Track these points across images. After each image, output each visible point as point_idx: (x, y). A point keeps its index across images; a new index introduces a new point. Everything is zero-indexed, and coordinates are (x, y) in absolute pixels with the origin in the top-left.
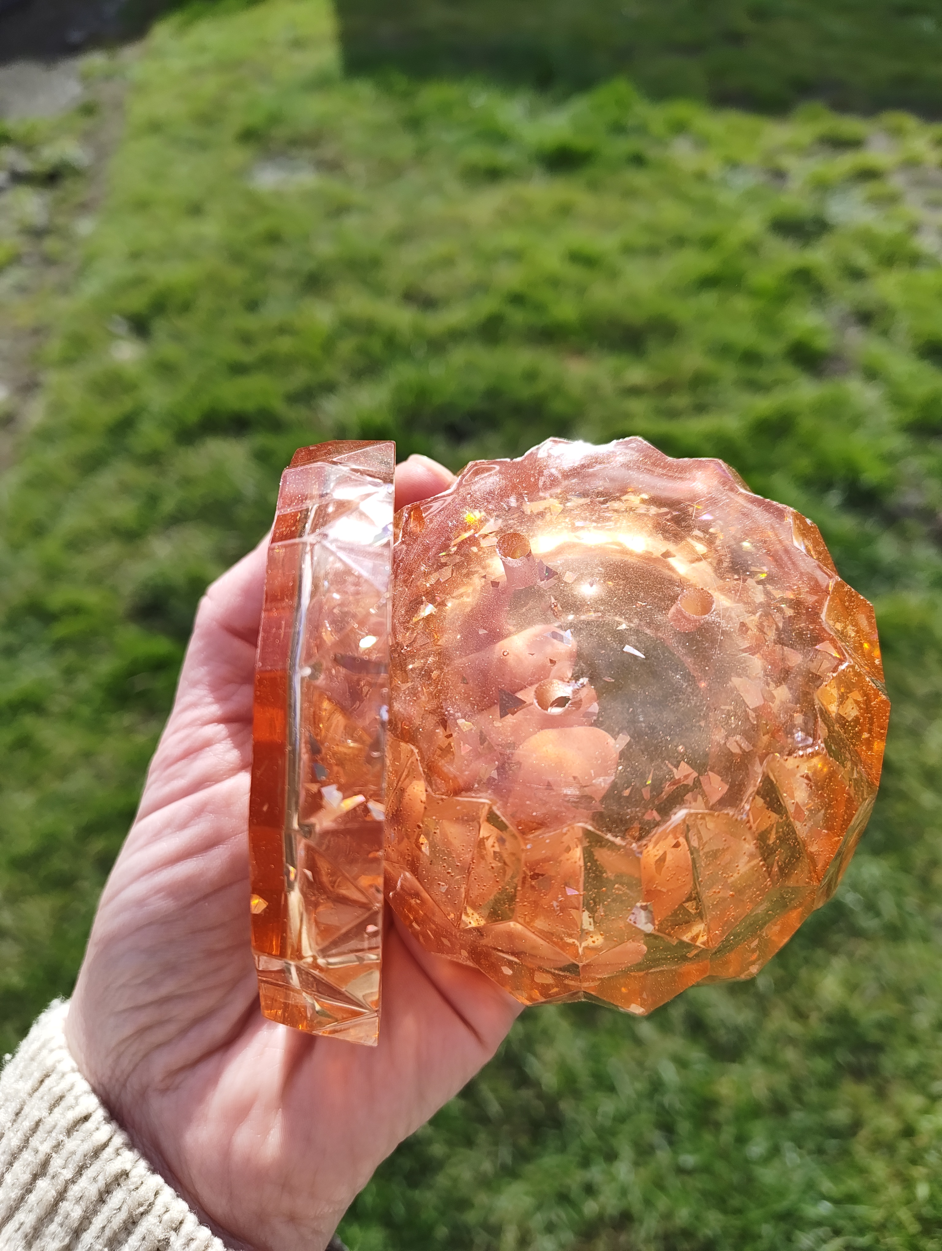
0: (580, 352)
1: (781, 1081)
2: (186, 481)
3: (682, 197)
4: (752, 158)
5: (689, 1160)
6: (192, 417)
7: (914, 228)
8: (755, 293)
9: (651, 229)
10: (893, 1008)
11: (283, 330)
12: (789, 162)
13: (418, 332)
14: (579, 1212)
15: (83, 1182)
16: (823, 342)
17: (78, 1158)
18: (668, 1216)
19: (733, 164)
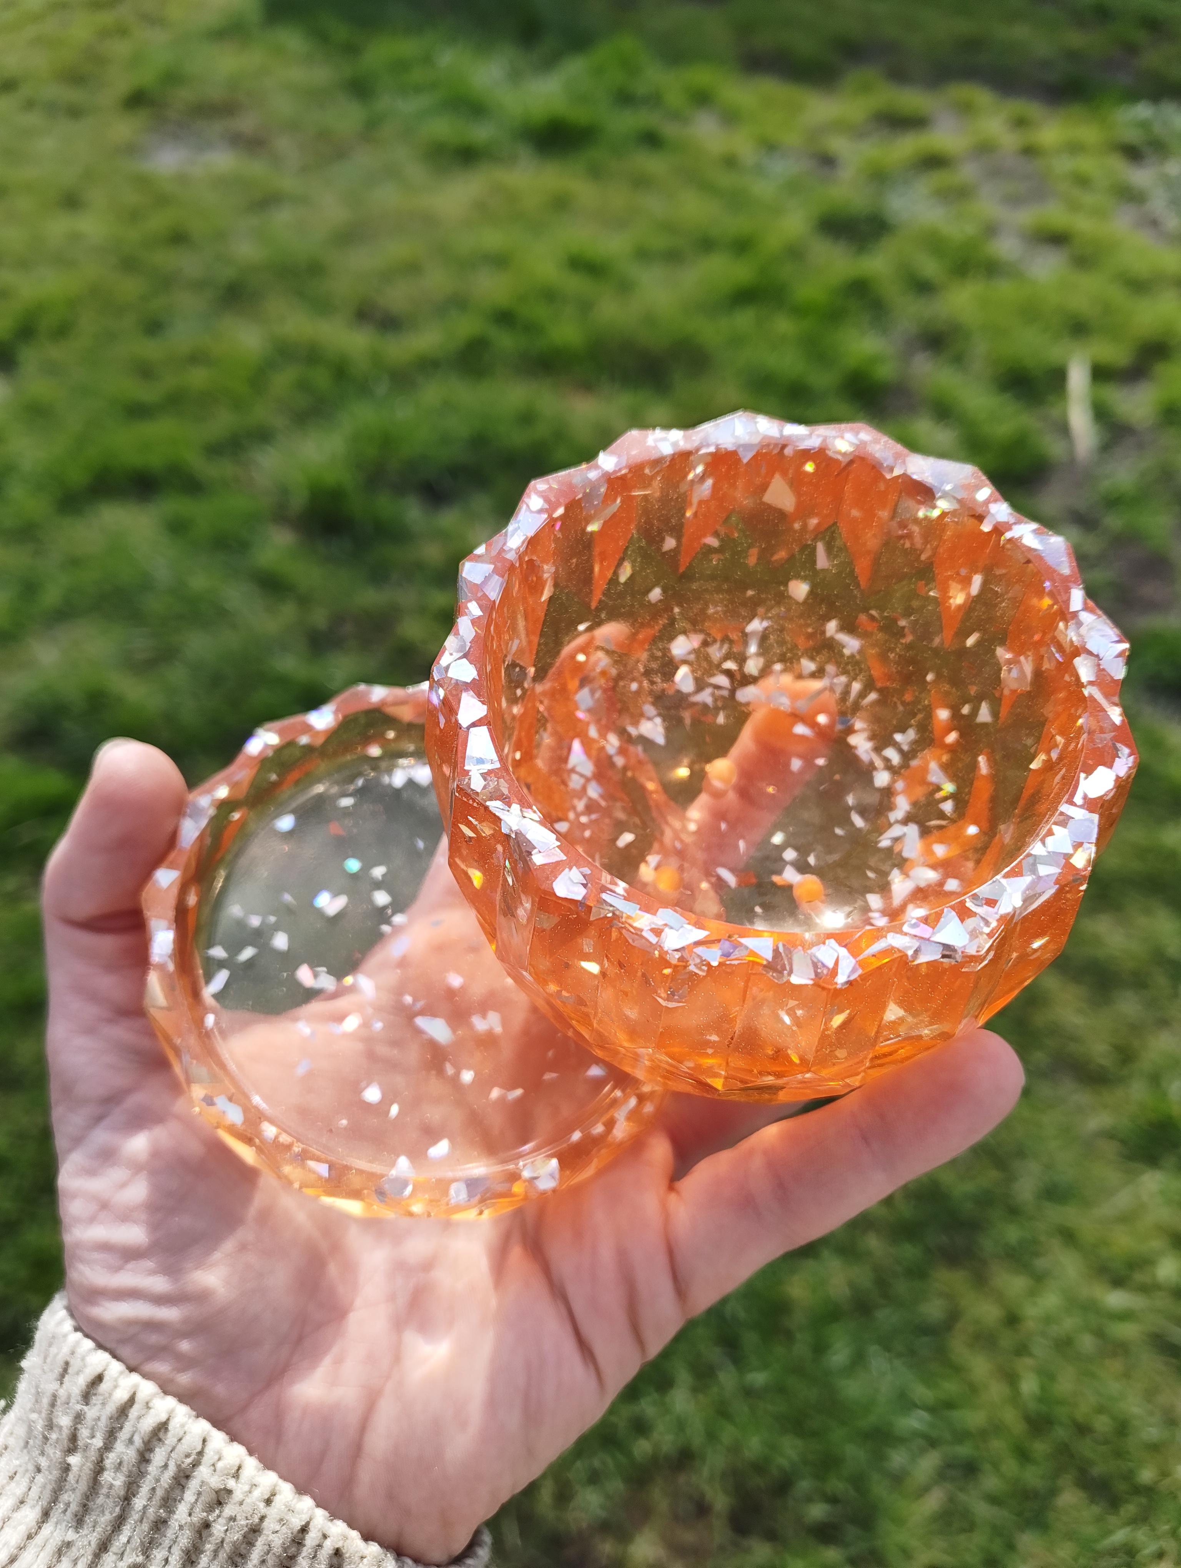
0: (587, 387)
1: (862, 1275)
2: (74, 562)
3: (706, 187)
4: (792, 138)
5: (759, 1378)
6: (78, 477)
7: (991, 230)
8: (799, 311)
9: (670, 227)
10: (990, 1177)
11: (196, 358)
12: (839, 145)
13: (377, 362)
14: (629, 1454)
15: (119, 1446)
16: (885, 372)
17: (103, 1424)
18: (735, 1449)
19: (770, 147)
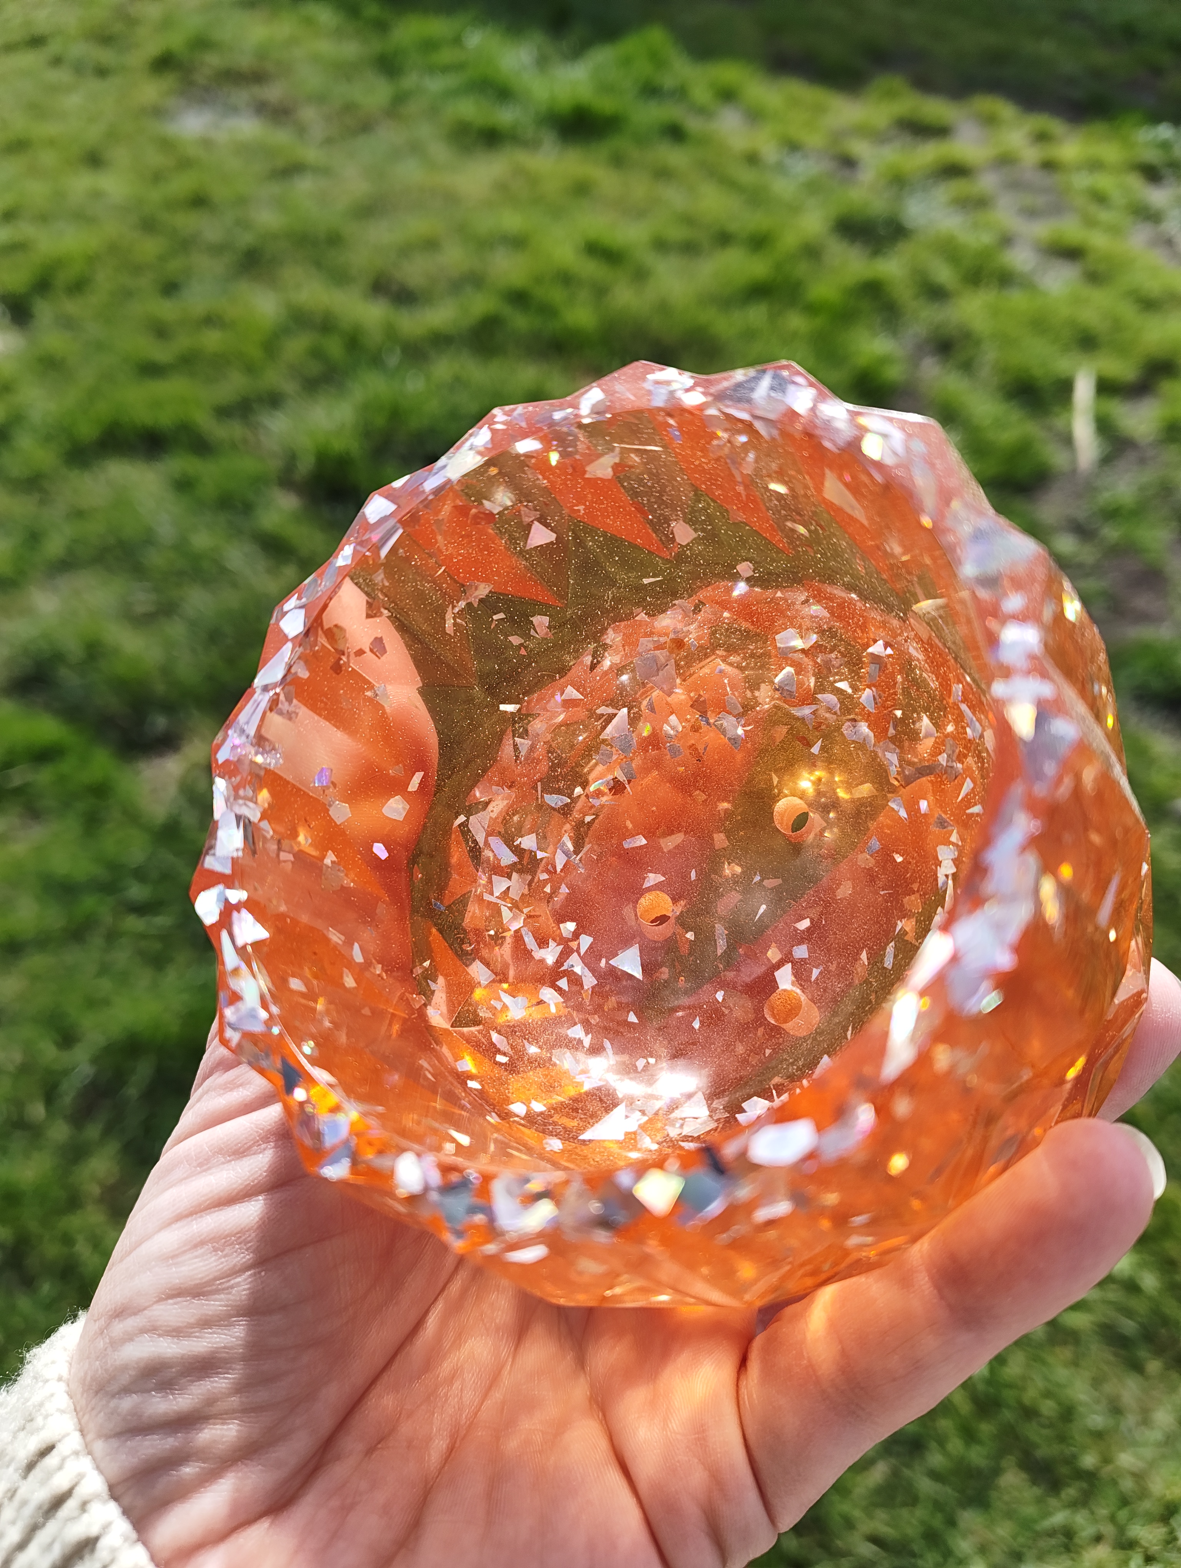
3: (728, 183)
4: (814, 140)
6: (87, 431)
7: (1007, 241)
8: (811, 309)
9: (690, 220)
11: (210, 321)
12: (860, 148)
13: (391, 333)
16: (894, 373)
19: (793, 147)
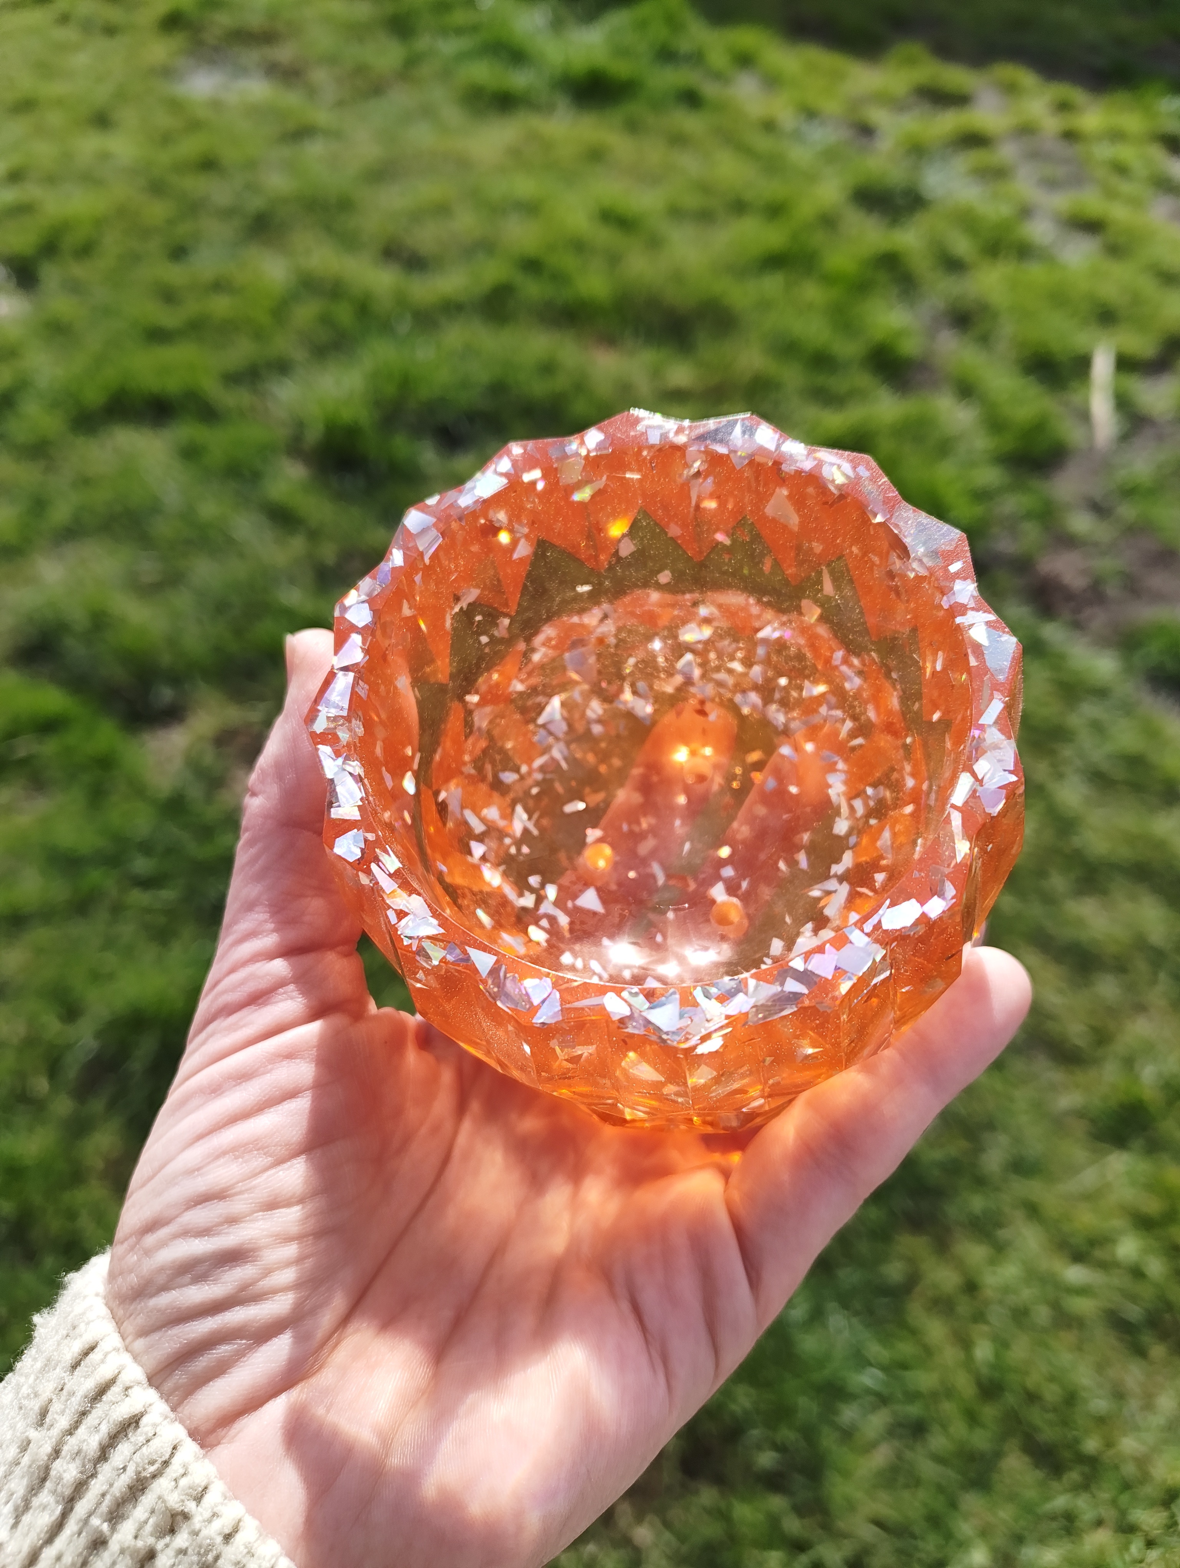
0: (610, 340)
2: (84, 482)
3: (743, 149)
4: (832, 106)
6: (94, 396)
7: (1026, 212)
8: (829, 279)
9: (705, 188)
10: (959, 1146)
11: (219, 286)
12: (878, 116)
13: (401, 301)
16: (910, 347)
19: (810, 114)
